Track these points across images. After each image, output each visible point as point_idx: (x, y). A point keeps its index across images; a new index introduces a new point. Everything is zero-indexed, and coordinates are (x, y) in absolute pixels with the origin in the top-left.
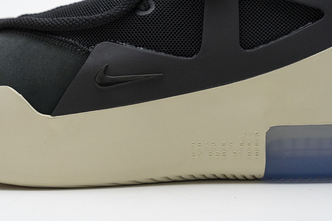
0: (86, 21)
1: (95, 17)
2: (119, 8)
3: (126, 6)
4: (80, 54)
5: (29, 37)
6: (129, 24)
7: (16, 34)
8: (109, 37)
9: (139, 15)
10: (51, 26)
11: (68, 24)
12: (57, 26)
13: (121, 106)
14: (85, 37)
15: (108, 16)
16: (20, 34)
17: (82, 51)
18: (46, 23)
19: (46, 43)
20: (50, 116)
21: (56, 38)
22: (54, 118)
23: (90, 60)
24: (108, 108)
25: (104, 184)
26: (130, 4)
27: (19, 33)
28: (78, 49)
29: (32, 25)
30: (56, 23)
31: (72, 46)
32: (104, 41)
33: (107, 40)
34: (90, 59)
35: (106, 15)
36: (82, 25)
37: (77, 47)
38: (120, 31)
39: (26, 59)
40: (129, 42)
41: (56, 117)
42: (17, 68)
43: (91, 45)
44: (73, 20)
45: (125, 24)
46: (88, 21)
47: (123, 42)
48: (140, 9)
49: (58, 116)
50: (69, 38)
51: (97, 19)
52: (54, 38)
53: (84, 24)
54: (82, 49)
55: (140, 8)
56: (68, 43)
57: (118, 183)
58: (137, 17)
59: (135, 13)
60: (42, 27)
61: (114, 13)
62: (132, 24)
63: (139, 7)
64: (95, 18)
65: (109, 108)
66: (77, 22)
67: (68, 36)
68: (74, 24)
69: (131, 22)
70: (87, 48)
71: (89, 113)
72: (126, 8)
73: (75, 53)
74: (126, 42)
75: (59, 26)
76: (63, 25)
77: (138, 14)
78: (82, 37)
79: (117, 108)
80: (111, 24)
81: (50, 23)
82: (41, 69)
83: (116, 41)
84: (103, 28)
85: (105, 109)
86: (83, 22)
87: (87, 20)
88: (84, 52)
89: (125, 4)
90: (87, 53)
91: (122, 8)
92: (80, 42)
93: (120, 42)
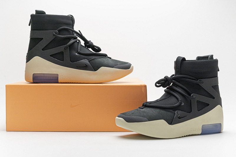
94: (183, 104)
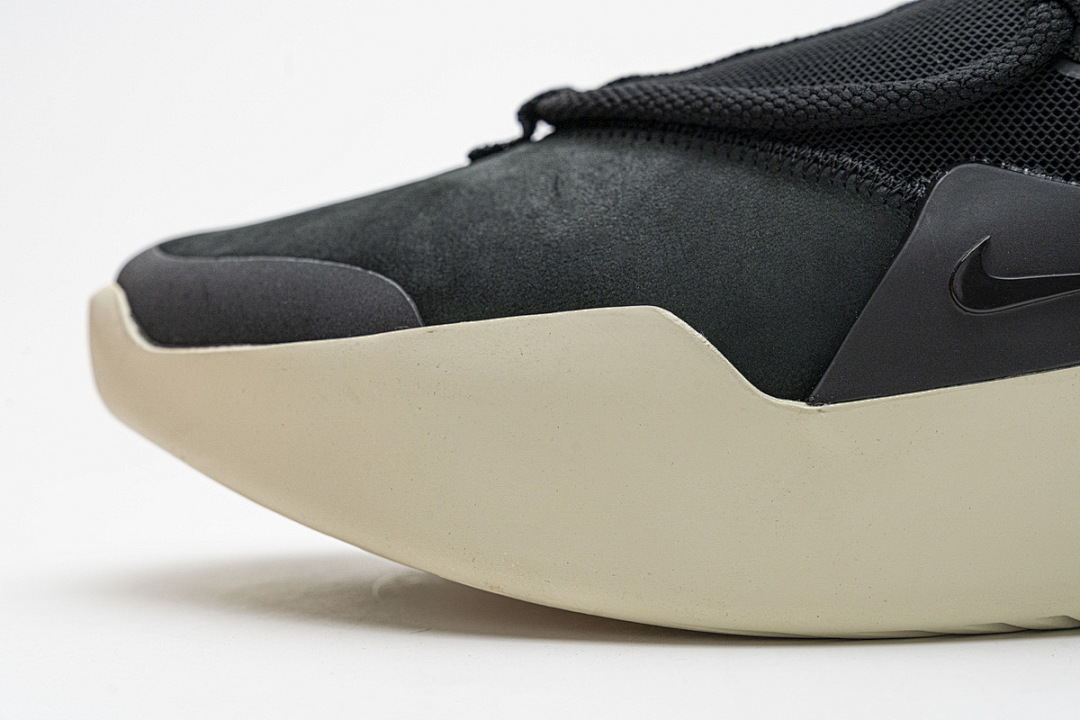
0: (901, 96)
1: (933, 83)
2: (1010, 54)
3: (1033, 47)
4: (885, 202)
5: (688, 148)
6: (1039, 106)
7: (635, 137)
8: (973, 149)
9: (1072, 79)
10: (772, 112)
11: (837, 107)
12: (798, 113)
13: (1032, 373)
14: (894, 149)
15: (975, 79)
16: (649, 139)
17: (894, 194)
18: (755, 104)
19: (755, 168)
20: (802, 405)
21: (793, 152)
22: (820, 411)
23: (927, 223)
24: (990, 380)
25: (967, 628)
26: (1045, 41)
27: (643, 134)
28: (879, 186)
29: (699, 110)
30: (793, 103)
31: (857, 179)
32: (959, 163)
33: (967, 159)
34: (928, 219)
35: (969, 78)
36: (885, 111)
37: (876, 181)
38: (1012, 128)
39: (698, 218)
40: (1043, 163)
41: (825, 407)
42: (673, 247)
43: (917, 175)
44: (854, 95)
45: (1028, 107)
46: (907, 96)
47: (1020, 164)
48: (1071, 60)
49: (832, 405)
50: (840, 152)
51: (941, 91)
52: (784, 153)
53: (893, 107)
54: (892, 189)
55: (1073, 54)
56: (842, 168)
57: (1013, 624)
58: (1067, 84)
59: (1055, 72)
60: (740, 116)
61: (997, 70)
62: (1051, 106)
63: (1068, 50)
64: (934, 88)
65: (993, 379)
66: (867, 101)
67: (831, 145)
68: (860, 107)
69: (1045, 99)
70: (909, 186)
71: (930, 395)
72: (1036, 55)
73: (871, 200)
74: (1031, 165)
75: (802, 112)
76: (819, 110)
77: (1068, 75)
78: (883, 149)
79: (1021, 379)
80: (977, 106)
81: (769, 104)
82: (757, 251)
83: (1001, 162)
84: (950, 119)
85: (981, 381)
86: (890, 101)
87: (902, 94)
88: (898, 197)
89: (1031, 43)
90: (909, 200)
91: (1020, 56)
92: (878, 164)
93: (1012, 163)
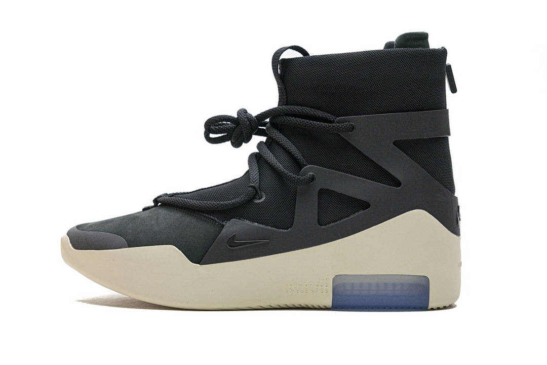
94: (262, 200)
